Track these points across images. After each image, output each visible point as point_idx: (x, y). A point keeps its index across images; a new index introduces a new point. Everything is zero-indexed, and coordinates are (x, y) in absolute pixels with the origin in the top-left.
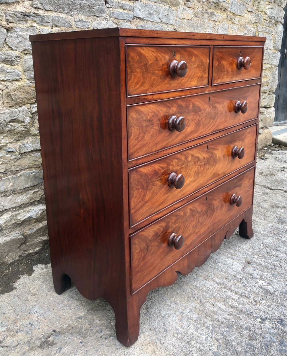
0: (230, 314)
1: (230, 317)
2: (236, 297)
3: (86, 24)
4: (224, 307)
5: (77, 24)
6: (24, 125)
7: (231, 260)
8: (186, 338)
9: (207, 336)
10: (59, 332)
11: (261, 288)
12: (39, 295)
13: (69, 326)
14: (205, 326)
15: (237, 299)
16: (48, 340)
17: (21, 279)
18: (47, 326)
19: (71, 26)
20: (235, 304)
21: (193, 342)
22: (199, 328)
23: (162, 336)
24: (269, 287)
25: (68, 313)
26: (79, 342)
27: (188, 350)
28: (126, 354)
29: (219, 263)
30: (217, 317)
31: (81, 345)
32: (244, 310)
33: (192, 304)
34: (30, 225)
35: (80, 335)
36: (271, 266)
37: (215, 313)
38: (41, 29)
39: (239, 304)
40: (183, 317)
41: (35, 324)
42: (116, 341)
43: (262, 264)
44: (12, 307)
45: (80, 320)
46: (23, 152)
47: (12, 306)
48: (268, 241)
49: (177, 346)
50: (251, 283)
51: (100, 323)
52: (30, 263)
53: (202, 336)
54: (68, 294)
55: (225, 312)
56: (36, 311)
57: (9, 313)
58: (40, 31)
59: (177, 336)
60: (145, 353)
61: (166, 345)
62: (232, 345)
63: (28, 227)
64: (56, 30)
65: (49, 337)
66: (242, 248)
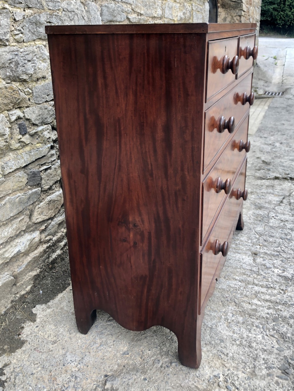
0: (269, 308)
1: (270, 311)
2: (264, 290)
3: (57, 4)
4: (259, 303)
5: (49, 4)
6: (5, 139)
7: (239, 255)
8: (245, 343)
9: (262, 334)
10: (113, 375)
11: (280, 276)
12: (61, 341)
13: (119, 365)
14: (255, 326)
15: (266, 292)
16: (106, 388)
17: (25, 328)
18: (94, 373)
19: (43, 7)
20: (268, 297)
21: (254, 345)
22: (251, 330)
23: (221, 347)
24: (285, 273)
25: (109, 352)
26: (142, 379)
27: (254, 354)
28: (199, 377)
29: (229, 260)
30: (259, 314)
31: (147, 382)
32: (278, 301)
33: (230, 308)
34: (17, 261)
35: (137, 371)
36: (276, 253)
37: (255, 310)
38: (14, 12)
39: (271, 296)
40: (230, 323)
41: (79, 374)
42: (181, 366)
43: (267, 253)
44: (37, 364)
45: (127, 356)
46: (7, 172)
47: (36, 362)
48: (259, 229)
49: (241, 353)
50: (269, 273)
51: (151, 353)
52: (26, 306)
53: (258, 336)
54: (95, 331)
55: (263, 307)
56: (71, 361)
57: (37, 372)
58: (13, 15)
59: (235, 343)
60: (216, 369)
61: (231, 355)
62: (288, 337)
63: (16, 264)
64: (29, 13)
65: (105, 384)
66: (241, 241)
